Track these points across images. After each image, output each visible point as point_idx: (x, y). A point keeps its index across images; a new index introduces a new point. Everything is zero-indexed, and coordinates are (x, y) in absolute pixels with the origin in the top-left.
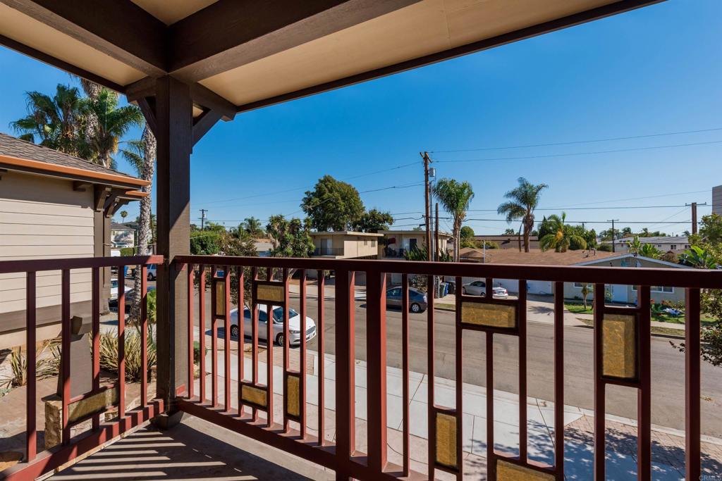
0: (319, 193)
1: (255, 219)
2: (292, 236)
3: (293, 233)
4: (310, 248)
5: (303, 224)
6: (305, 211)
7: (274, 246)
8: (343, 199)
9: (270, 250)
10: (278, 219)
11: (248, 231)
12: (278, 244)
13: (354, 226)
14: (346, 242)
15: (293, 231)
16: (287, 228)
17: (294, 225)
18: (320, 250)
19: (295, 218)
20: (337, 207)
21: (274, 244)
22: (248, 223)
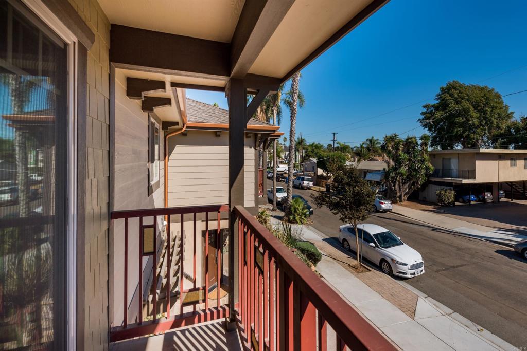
0: (443, 105)
1: (375, 139)
2: (406, 156)
3: (408, 152)
4: (427, 169)
5: (420, 142)
6: (425, 126)
7: (388, 166)
8: (475, 108)
9: (384, 169)
10: (392, 138)
11: (368, 149)
12: (392, 163)
13: (494, 141)
14: (477, 162)
15: (408, 150)
16: (401, 147)
17: (409, 145)
18: (441, 171)
19: (411, 136)
20: (468, 120)
21: (388, 163)
22: (368, 142)
